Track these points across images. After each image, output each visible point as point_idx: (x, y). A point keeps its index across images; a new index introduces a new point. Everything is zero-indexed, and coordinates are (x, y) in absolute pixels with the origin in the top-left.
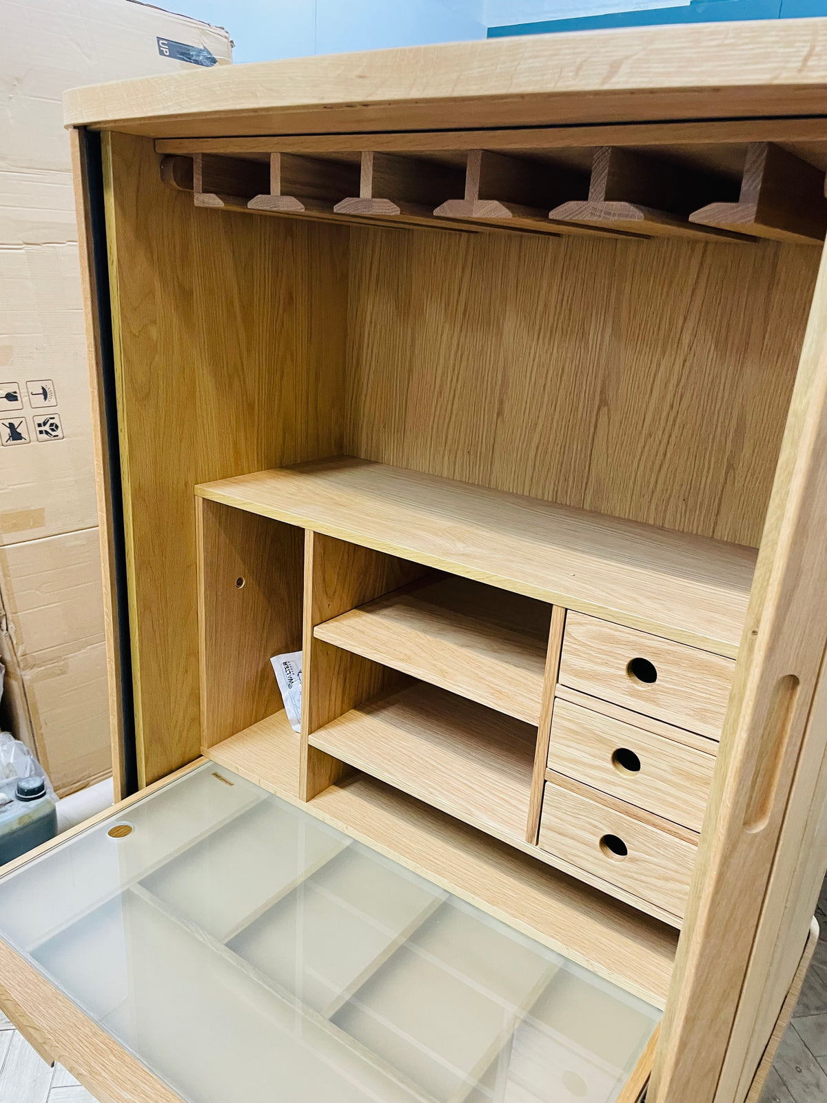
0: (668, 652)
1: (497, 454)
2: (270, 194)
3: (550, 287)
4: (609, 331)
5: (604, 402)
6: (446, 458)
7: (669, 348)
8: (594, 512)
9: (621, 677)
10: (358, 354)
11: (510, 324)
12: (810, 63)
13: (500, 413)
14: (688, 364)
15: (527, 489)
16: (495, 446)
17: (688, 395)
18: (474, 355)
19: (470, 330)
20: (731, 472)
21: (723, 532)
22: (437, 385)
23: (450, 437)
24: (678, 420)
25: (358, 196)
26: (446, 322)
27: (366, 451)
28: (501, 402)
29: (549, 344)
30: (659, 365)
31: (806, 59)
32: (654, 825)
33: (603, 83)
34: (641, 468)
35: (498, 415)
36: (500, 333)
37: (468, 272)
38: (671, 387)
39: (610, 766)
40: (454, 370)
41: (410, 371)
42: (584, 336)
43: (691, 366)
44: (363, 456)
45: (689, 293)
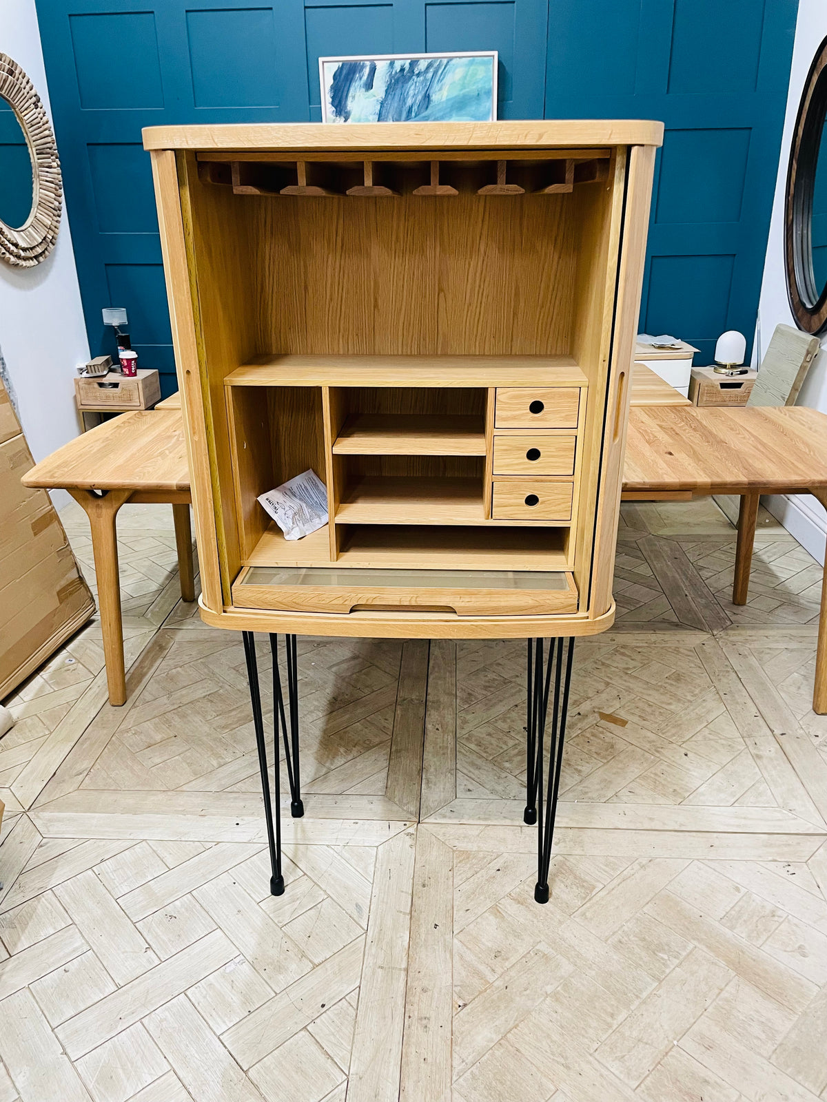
0: (548, 393)
1: (377, 334)
2: (297, 185)
3: (398, 226)
4: (438, 250)
5: (441, 290)
6: (341, 340)
7: (474, 257)
8: (445, 355)
9: (528, 413)
10: (262, 281)
11: (376, 251)
12: (612, 136)
13: (376, 306)
14: (485, 262)
15: (400, 350)
16: (376, 328)
17: (487, 279)
18: (352, 272)
19: (347, 256)
20: (516, 317)
21: (516, 350)
22: (328, 297)
23: (342, 328)
24: (484, 294)
25: (363, 185)
26: (329, 253)
27: (277, 348)
28: (376, 300)
29: (402, 260)
30: (469, 264)
31: (611, 134)
32: (550, 481)
33: (537, 142)
34: (468, 324)
35: (374, 307)
36: (369, 255)
37: (341, 221)
38: (478, 275)
39: (527, 460)
40: (339, 284)
41: (306, 288)
42: (423, 251)
43: (487, 262)
44: (274, 353)
45: (481, 222)
